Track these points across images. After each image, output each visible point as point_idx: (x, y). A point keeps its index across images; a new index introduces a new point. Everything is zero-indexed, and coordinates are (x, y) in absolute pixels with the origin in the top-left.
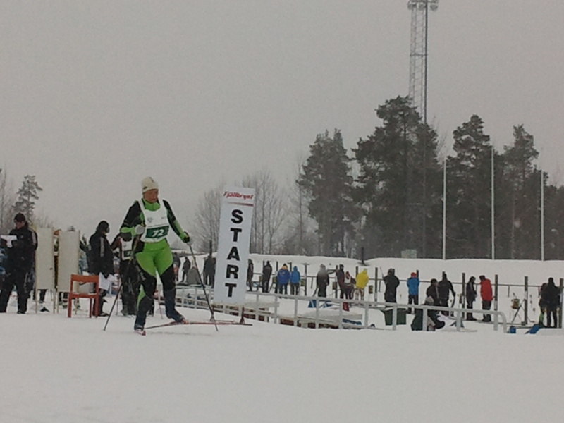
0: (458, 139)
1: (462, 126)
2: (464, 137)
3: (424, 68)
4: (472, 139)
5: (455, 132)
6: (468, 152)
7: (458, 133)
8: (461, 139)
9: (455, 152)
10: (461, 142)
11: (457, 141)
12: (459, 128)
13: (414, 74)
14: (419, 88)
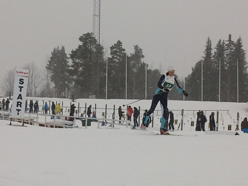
0: (112, 50)
1: (113, 45)
2: (114, 50)
3: (99, 21)
4: (118, 50)
5: (111, 48)
6: (116, 56)
7: (112, 48)
8: (113, 50)
9: (111, 55)
10: (113, 52)
11: (111, 51)
12: (112, 46)
13: (95, 24)
14: (97, 29)
